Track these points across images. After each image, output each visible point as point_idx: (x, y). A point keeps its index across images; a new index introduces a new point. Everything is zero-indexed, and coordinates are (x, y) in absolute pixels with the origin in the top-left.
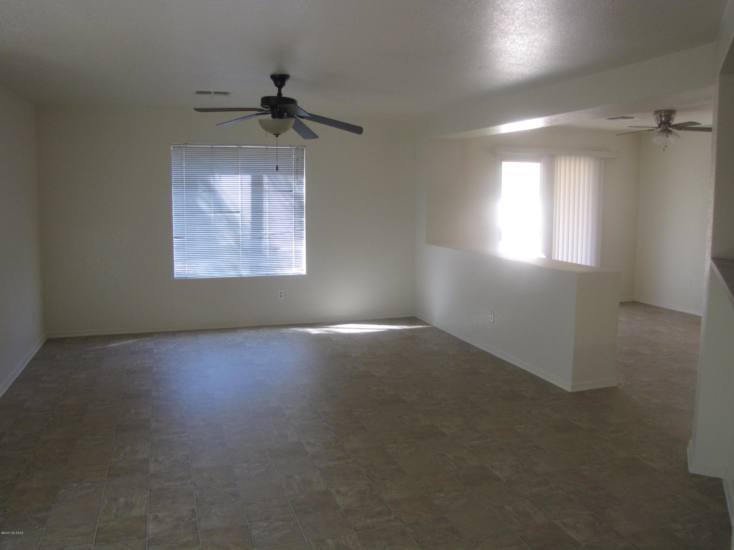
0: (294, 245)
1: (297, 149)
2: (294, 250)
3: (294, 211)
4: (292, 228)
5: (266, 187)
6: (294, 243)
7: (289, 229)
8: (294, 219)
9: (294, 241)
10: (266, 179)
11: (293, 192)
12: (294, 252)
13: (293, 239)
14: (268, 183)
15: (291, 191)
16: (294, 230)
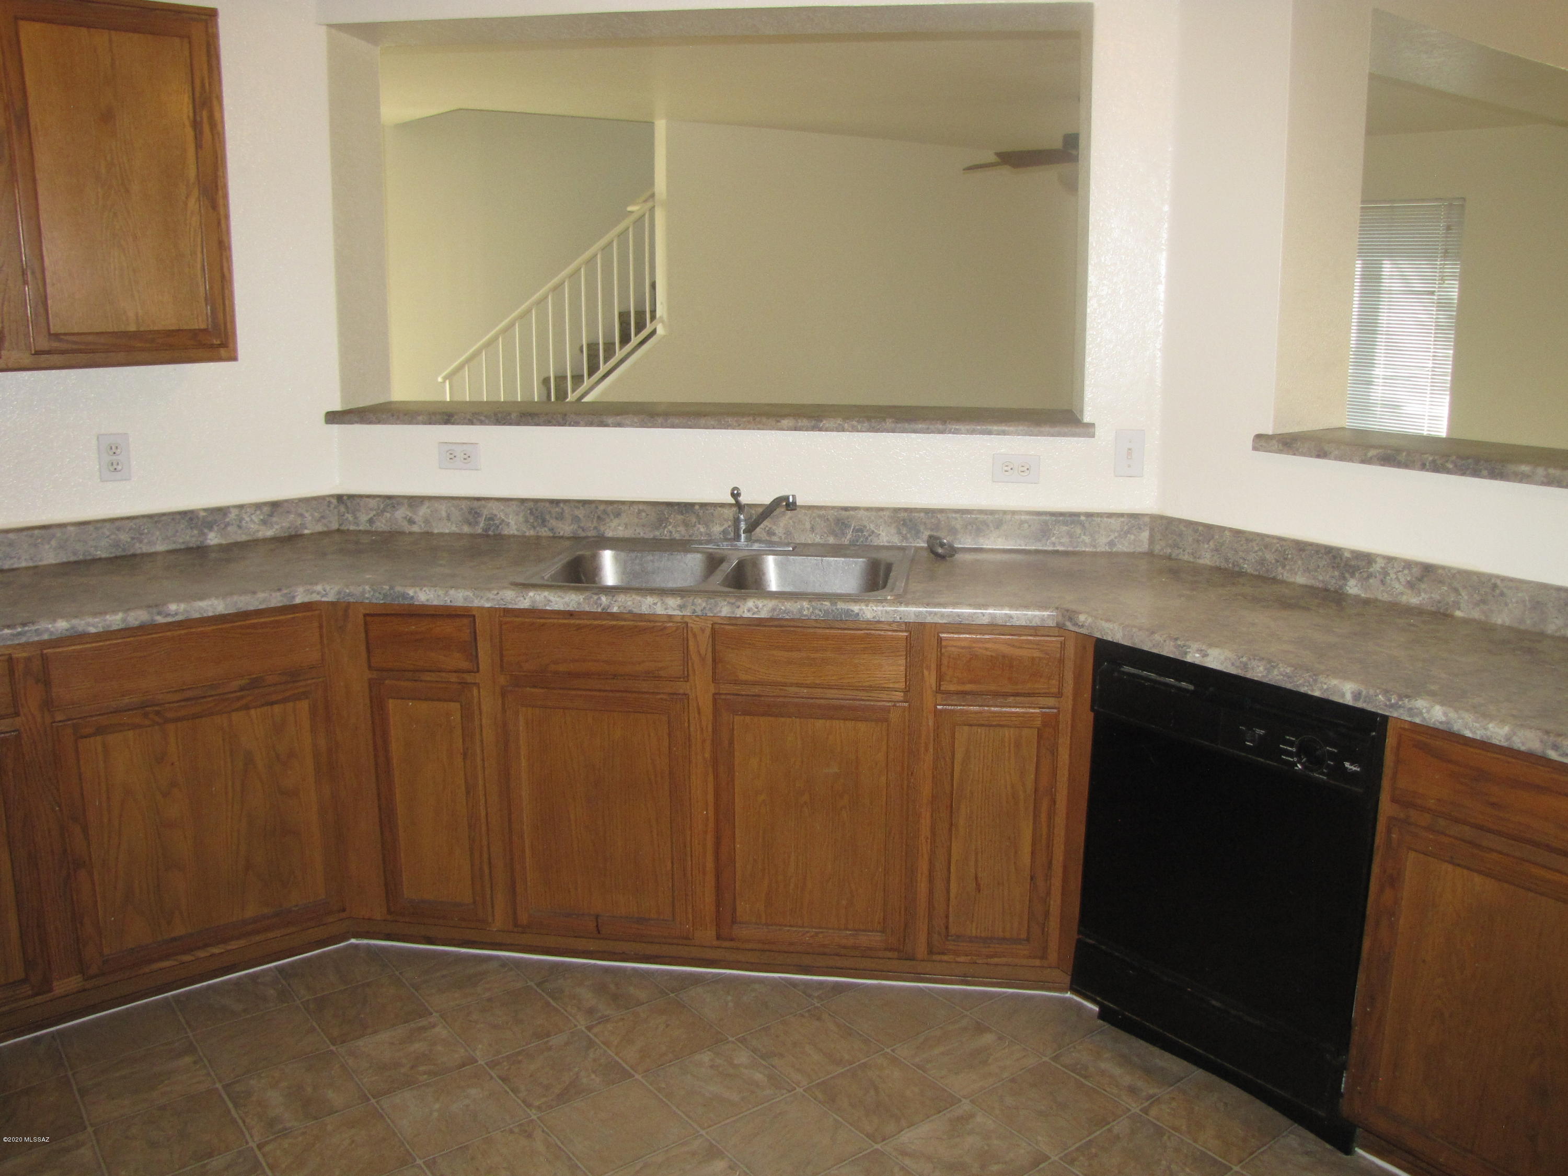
0: (1428, 403)
1: (1451, 205)
2: (1427, 414)
3: (1436, 326)
4: (1427, 369)
5: (1386, 284)
6: (1428, 399)
7: (1421, 370)
8: (1432, 350)
9: (1428, 396)
10: (1387, 267)
11: (1434, 295)
12: (1427, 418)
13: (1429, 392)
14: (1390, 275)
15: (1432, 293)
16: (1430, 373)
